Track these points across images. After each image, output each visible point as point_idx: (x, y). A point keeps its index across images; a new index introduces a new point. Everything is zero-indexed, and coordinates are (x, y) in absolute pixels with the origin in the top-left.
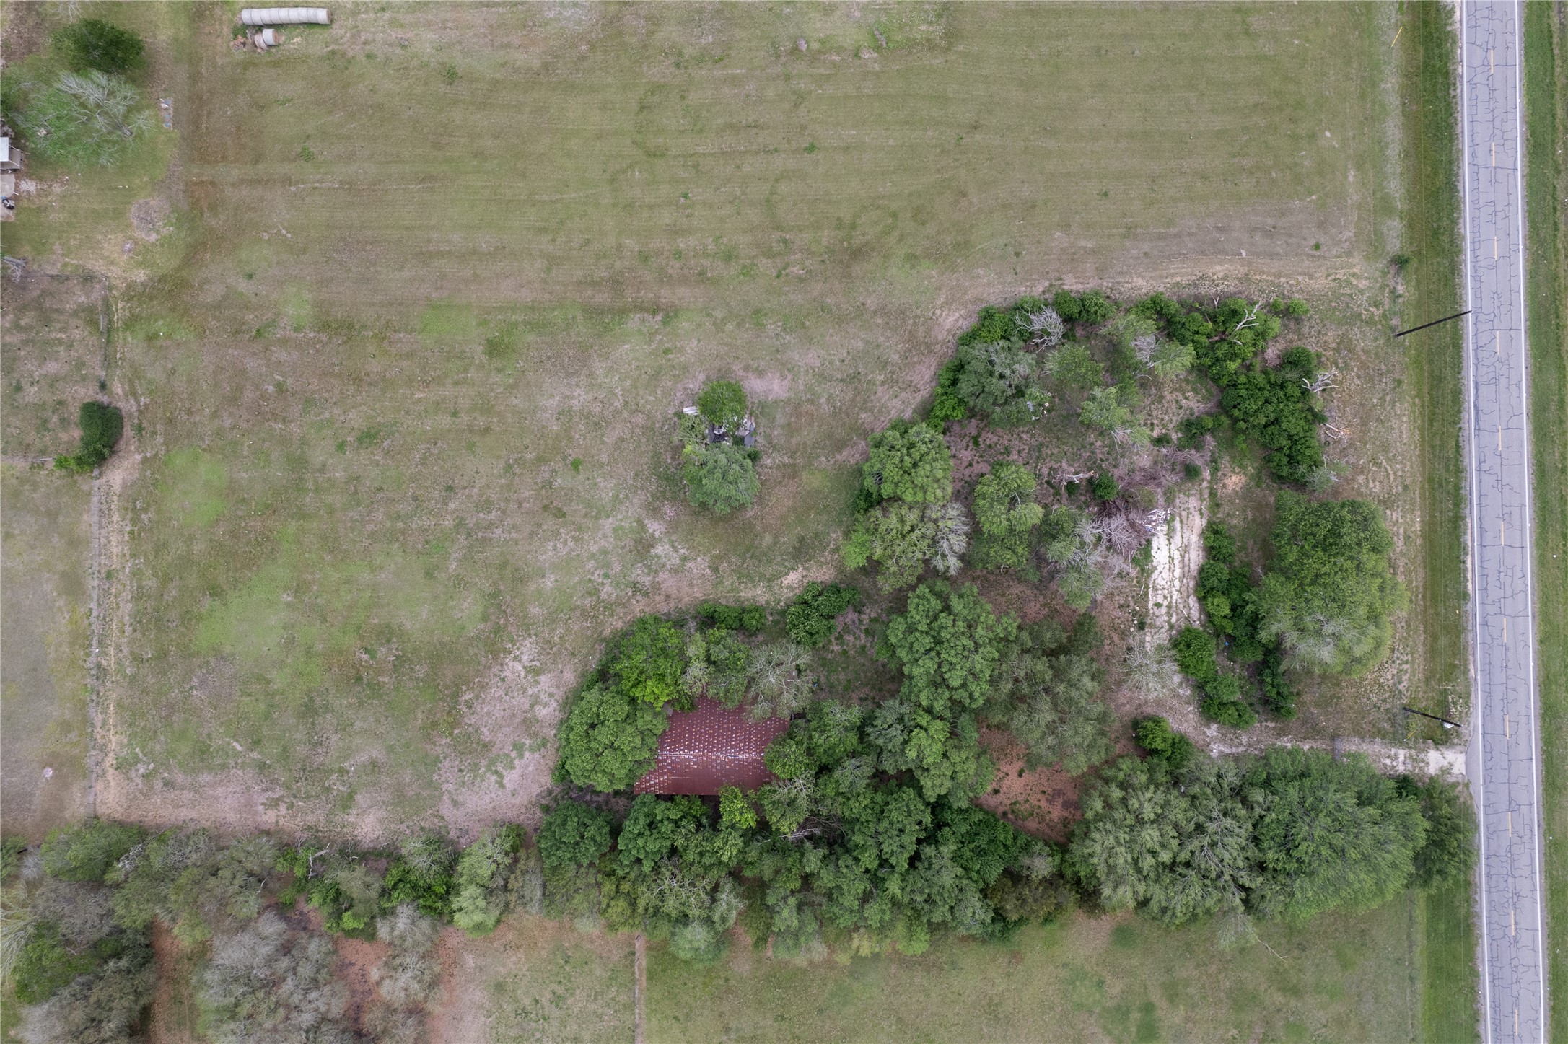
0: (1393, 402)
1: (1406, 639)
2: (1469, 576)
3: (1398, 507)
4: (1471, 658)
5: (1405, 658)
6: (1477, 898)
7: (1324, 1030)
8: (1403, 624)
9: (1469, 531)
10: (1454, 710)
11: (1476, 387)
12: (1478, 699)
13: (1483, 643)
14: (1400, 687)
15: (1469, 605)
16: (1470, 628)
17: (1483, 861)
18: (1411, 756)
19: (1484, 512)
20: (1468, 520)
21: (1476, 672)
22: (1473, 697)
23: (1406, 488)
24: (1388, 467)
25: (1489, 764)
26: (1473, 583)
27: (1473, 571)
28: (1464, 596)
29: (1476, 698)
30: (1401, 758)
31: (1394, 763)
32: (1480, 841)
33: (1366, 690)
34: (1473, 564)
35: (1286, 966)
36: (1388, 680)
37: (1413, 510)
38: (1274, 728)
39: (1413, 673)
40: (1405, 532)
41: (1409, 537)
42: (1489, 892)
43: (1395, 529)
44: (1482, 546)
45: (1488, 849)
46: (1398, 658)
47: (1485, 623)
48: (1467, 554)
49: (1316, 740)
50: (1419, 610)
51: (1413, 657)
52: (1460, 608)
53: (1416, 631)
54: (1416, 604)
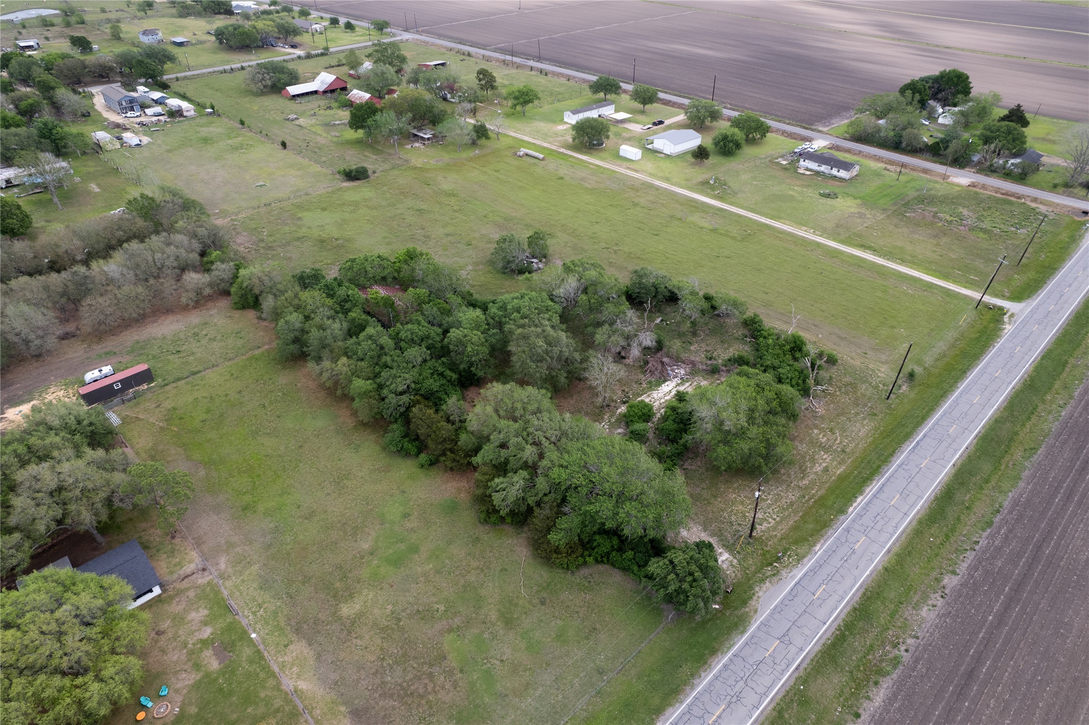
0: (864, 419)
1: (784, 509)
2: (855, 505)
3: (831, 455)
4: (822, 541)
5: (774, 517)
6: (703, 674)
8: (788, 501)
9: (871, 487)
10: (785, 559)
11: (925, 436)
12: (809, 563)
13: (838, 539)
15: (843, 517)
16: (834, 527)
17: (730, 654)
18: (731, 562)
19: (888, 483)
20: (875, 482)
21: (820, 549)
22: (806, 560)
23: (843, 451)
24: (839, 438)
25: (787, 602)
26: (855, 508)
27: (859, 504)
28: (842, 511)
29: (809, 561)
30: (722, 558)
32: (738, 641)
33: (732, 511)
34: (862, 501)
37: (840, 463)
39: (775, 528)
40: (827, 467)
41: (828, 471)
42: (716, 678)
43: (821, 461)
44: (875, 496)
45: (741, 649)
46: (769, 513)
47: (848, 530)
48: (862, 495)
50: (806, 505)
51: (781, 521)
52: (835, 516)
53: (795, 512)
54: (806, 501)
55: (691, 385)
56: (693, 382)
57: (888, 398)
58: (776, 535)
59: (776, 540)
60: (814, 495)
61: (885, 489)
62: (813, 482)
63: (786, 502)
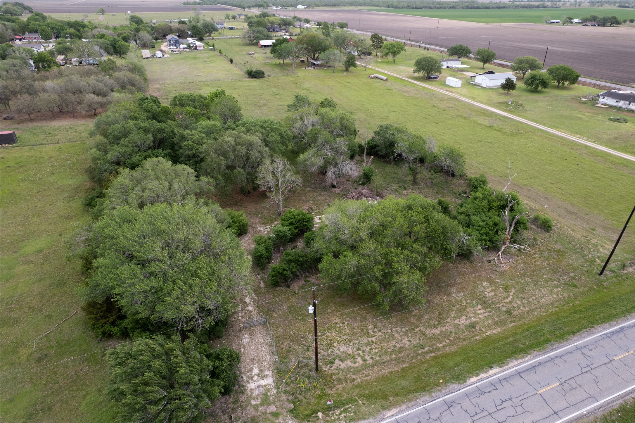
0: (557, 286)
1: (386, 352)
2: (482, 375)
3: (490, 312)
4: (404, 407)
5: (367, 357)
8: (398, 345)
9: (521, 361)
10: (338, 412)
13: (427, 411)
14: (337, 362)
15: (456, 386)
16: (433, 395)
18: (269, 390)
19: (549, 364)
20: (529, 356)
21: (392, 416)
23: (508, 312)
24: (511, 297)
26: (480, 380)
27: (490, 376)
28: (460, 379)
30: (263, 382)
31: (255, 378)
34: (496, 374)
36: (339, 350)
37: (496, 324)
38: (260, 287)
39: (357, 371)
40: (475, 323)
41: (474, 327)
43: (472, 315)
44: (519, 374)
46: (363, 351)
47: (449, 405)
48: (501, 367)
49: (259, 313)
50: (419, 357)
51: (373, 366)
52: (446, 382)
53: (399, 361)
54: (422, 353)
57: (601, 274)
58: (354, 380)
59: (350, 385)
60: (438, 349)
61: (540, 370)
62: (445, 335)
63: (395, 346)
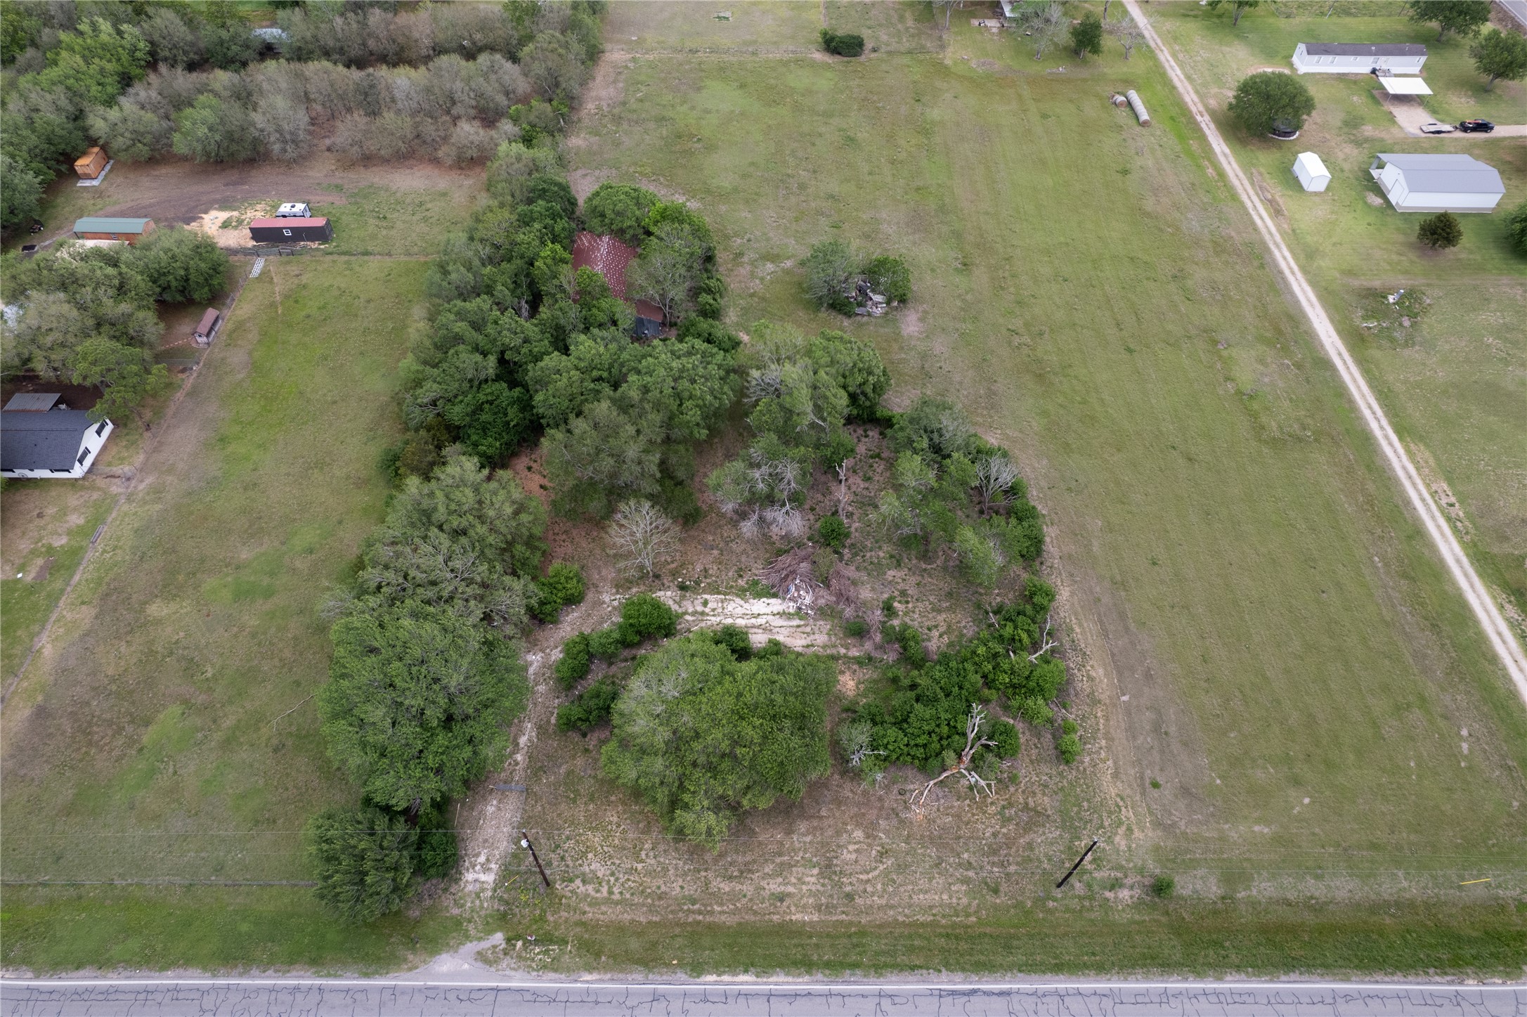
0: (966, 881)
1: (643, 891)
2: (726, 978)
3: (823, 885)
4: (609, 976)
5: (616, 890)
6: (270, 972)
7: (171, 770)
8: (663, 888)
9: (790, 979)
10: (537, 950)
11: (1001, 994)
12: (549, 983)
13: (628, 994)
14: (578, 882)
15: (684, 977)
16: (651, 976)
17: (318, 982)
18: (483, 890)
19: (818, 1000)
20: (807, 978)
21: (587, 982)
22: (552, 975)
23: (850, 897)
24: (876, 873)
25: (452, 996)
26: (716, 983)
27: (734, 983)
28: (697, 969)
29: (551, 981)
30: (483, 877)
31: (478, 867)
32: (347, 978)
33: (580, 835)
34: (742, 983)
35: (264, 730)
36: (589, 865)
37: (818, 908)
38: (548, 722)
39: (595, 903)
40: (789, 895)
41: (782, 900)
42: (272, 990)
43: (794, 880)
44: (769, 996)
45: (334, 990)
46: (617, 880)
47: (656, 997)
48: (757, 977)
49: (525, 770)
50: (681, 914)
51: (617, 903)
52: (680, 965)
53: (651, 909)
54: (689, 910)
55: (798, 626)
56: (806, 625)
57: (1059, 885)
58: (584, 913)
59: (577, 917)
60: (712, 913)
61: (800, 1002)
62: (734, 897)
63: (659, 888)
